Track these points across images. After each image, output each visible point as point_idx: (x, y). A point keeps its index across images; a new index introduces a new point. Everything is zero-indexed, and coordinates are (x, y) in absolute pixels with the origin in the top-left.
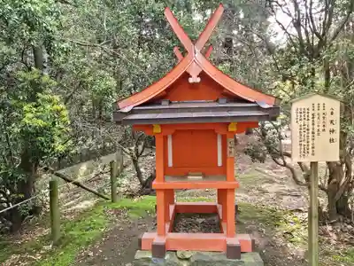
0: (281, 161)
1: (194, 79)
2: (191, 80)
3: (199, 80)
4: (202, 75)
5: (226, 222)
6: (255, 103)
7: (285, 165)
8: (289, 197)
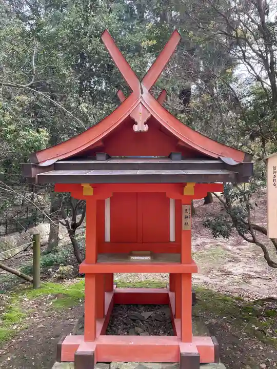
0: (248, 236)
1: (140, 127)
2: (136, 128)
3: (146, 128)
4: (151, 122)
5: (180, 317)
6: (219, 159)
7: (254, 241)
8: (259, 280)
